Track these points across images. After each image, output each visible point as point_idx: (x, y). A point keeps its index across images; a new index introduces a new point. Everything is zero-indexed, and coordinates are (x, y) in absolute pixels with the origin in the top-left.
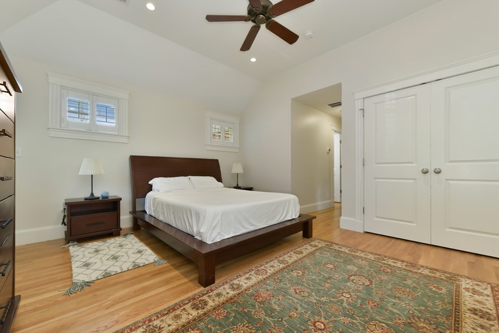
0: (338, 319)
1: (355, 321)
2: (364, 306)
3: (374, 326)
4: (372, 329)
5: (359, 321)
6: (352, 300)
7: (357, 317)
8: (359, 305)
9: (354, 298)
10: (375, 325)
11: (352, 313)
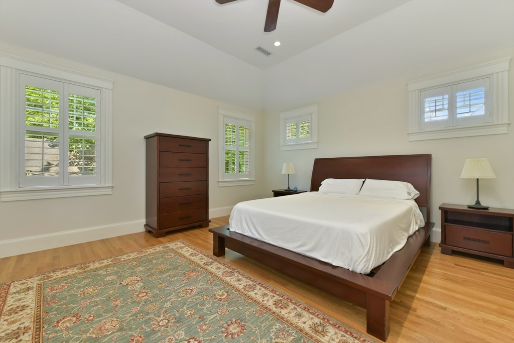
0: (140, 306)
1: (130, 315)
2: (139, 330)
3: (114, 325)
4: (113, 322)
5: (127, 318)
6: (155, 324)
7: (131, 318)
8: (143, 326)
9: (156, 328)
10: (115, 327)
11: (138, 317)
